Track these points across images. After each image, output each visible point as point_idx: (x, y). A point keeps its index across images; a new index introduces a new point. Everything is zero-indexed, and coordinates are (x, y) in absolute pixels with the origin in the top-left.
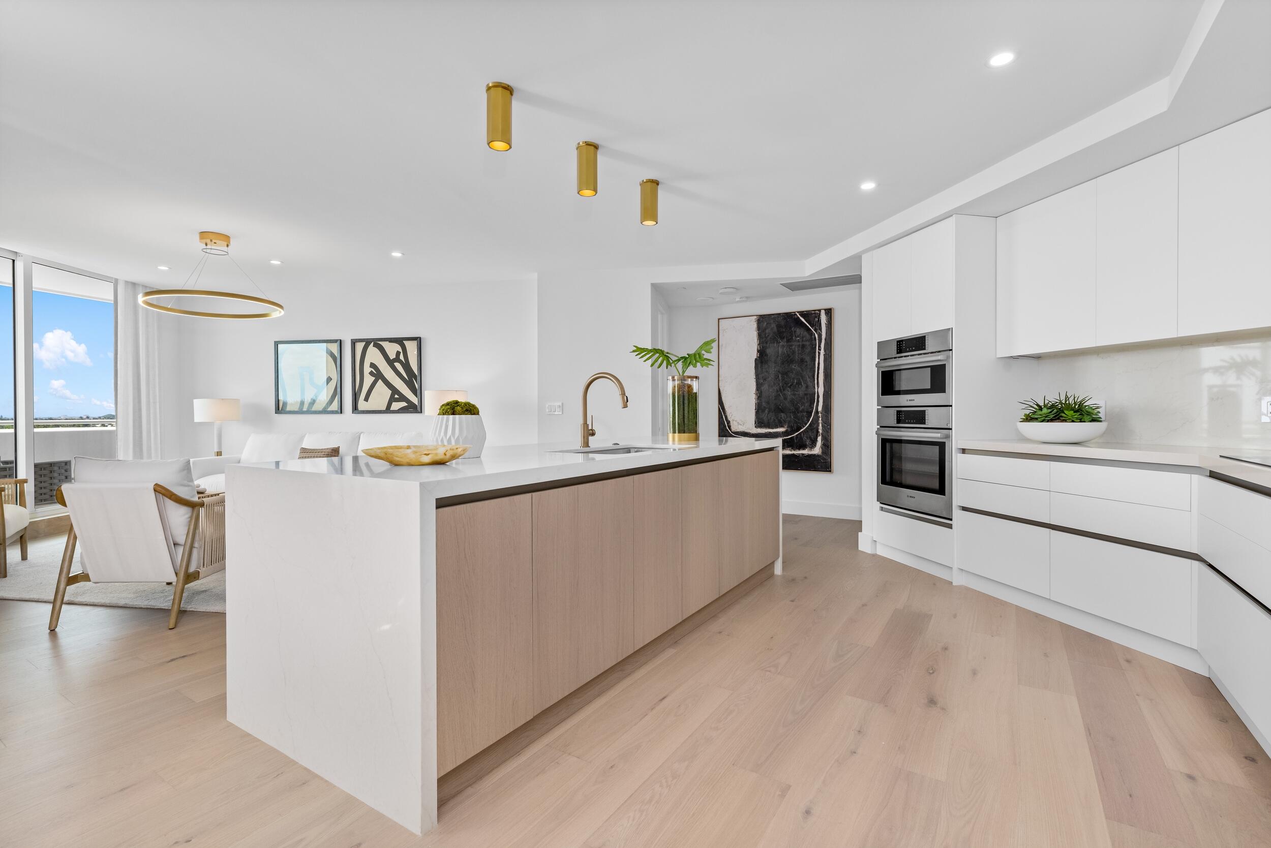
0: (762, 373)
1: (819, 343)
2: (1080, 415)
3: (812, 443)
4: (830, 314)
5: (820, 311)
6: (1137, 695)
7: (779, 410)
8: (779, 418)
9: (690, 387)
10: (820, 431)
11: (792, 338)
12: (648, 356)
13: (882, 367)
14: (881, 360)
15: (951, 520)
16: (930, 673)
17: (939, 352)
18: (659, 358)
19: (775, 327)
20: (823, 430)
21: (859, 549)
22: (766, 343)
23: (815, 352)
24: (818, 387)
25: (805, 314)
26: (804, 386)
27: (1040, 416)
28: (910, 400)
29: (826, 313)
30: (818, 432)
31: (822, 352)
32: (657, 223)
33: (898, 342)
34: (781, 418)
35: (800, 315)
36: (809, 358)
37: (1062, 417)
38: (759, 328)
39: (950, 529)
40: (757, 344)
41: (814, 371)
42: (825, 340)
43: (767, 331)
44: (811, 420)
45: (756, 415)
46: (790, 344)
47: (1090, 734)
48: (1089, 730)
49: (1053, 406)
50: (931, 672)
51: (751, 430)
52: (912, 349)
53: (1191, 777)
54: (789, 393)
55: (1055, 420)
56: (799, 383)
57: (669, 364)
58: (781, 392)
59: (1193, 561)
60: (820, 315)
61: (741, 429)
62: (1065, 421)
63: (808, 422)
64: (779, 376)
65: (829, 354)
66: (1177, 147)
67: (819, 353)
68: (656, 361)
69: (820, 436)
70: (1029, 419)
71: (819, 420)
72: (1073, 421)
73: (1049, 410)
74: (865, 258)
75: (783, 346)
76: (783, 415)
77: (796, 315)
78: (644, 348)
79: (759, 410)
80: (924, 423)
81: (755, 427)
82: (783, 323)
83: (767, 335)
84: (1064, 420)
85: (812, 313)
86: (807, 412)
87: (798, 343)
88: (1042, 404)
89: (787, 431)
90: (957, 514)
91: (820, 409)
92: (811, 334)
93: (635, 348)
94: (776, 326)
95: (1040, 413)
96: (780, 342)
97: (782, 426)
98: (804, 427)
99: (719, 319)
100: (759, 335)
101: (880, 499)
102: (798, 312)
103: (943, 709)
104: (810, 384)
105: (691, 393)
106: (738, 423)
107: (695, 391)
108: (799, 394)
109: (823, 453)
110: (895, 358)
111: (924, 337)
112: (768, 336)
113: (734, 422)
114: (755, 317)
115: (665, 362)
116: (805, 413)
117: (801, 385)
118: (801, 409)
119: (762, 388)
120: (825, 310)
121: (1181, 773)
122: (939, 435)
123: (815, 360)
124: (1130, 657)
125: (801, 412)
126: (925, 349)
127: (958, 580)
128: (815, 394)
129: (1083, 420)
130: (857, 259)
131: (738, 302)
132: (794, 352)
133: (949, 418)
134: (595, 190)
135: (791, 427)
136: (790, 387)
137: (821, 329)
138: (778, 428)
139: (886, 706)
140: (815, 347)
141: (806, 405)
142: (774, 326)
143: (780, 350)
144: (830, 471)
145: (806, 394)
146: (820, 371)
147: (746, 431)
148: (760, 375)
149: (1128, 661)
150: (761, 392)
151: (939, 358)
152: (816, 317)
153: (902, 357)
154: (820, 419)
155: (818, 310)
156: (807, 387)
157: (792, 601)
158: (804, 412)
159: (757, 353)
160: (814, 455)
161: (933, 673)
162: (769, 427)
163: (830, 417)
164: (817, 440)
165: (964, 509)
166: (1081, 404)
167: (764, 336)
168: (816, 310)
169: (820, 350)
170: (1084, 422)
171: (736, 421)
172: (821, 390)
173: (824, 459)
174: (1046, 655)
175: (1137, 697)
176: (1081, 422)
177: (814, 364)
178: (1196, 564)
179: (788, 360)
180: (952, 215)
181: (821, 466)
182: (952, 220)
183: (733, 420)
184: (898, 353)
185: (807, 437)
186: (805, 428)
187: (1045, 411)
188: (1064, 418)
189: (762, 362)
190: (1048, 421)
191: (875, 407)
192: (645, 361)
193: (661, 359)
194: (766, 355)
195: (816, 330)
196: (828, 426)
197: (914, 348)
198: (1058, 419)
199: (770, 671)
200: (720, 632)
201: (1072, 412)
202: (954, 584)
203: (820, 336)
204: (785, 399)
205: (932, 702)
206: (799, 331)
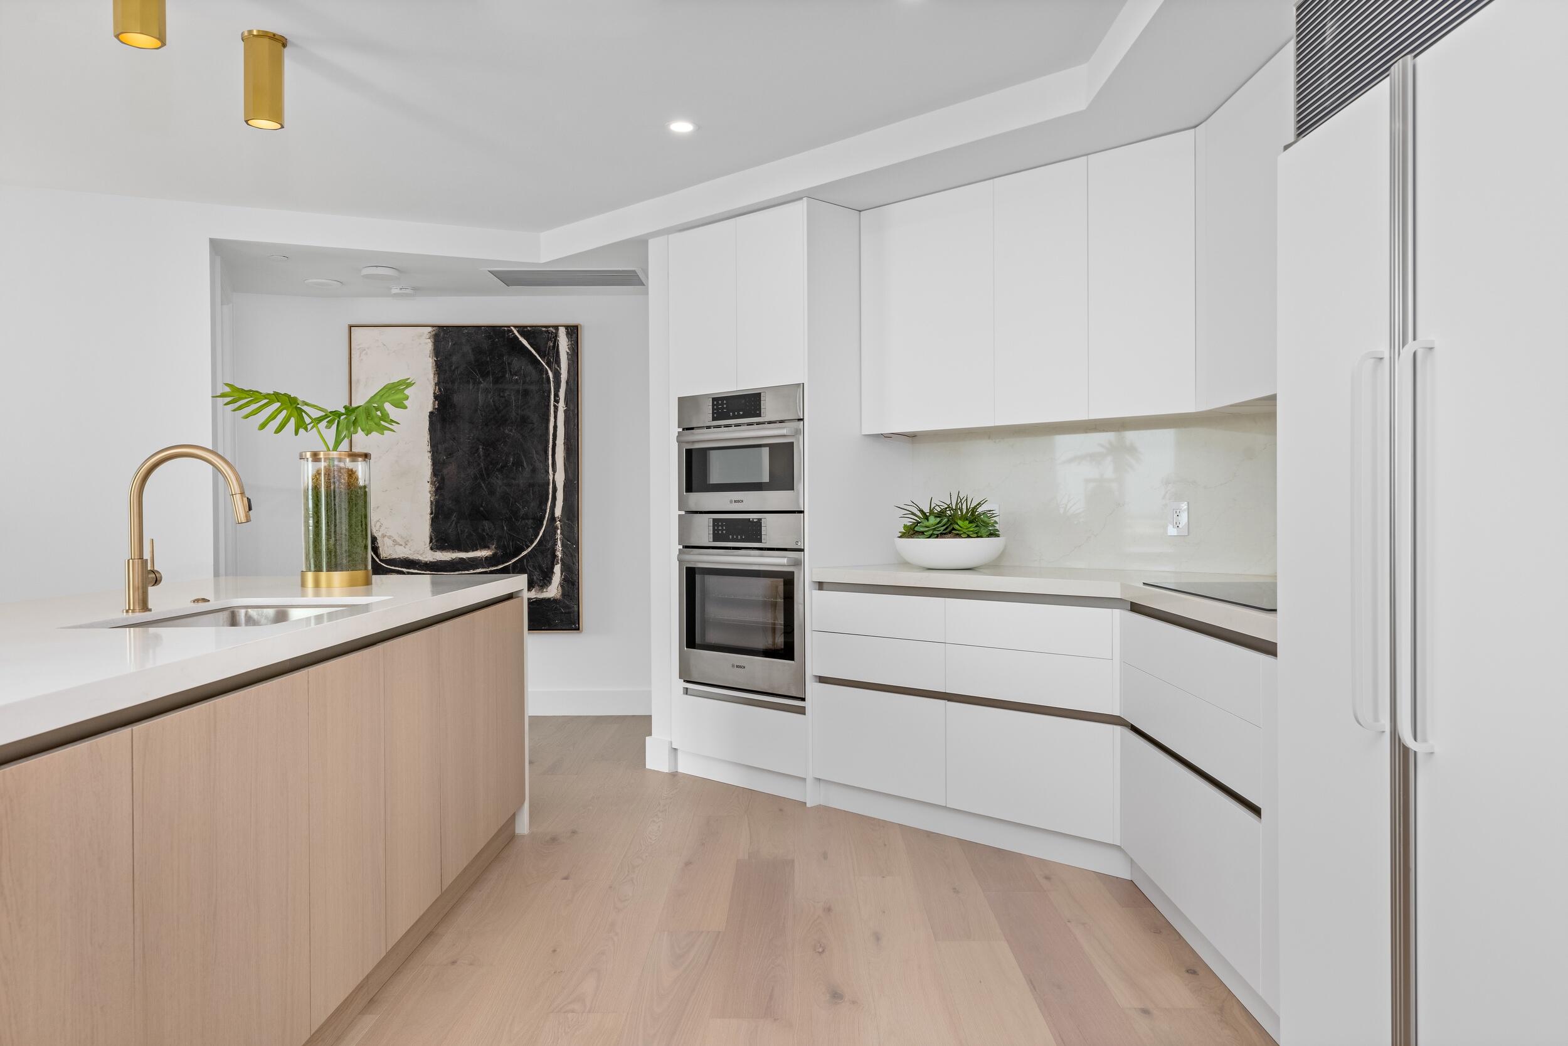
0: (444, 442)
1: (554, 389)
2: (976, 526)
3: (544, 578)
4: (575, 335)
5: (556, 327)
6: (1069, 922)
7: (478, 514)
8: (480, 530)
9: (351, 473)
10: (559, 554)
11: (503, 376)
12: (254, 406)
13: (688, 442)
14: (683, 429)
15: (803, 699)
16: (819, 952)
17: (781, 422)
18: (278, 411)
19: (470, 351)
20: (563, 552)
21: (648, 766)
22: (453, 382)
23: (548, 406)
24: (554, 471)
25: (530, 332)
26: (528, 469)
27: (927, 529)
28: (735, 502)
29: (568, 334)
30: (554, 556)
31: (562, 406)
32: (282, 127)
33: (714, 399)
34: (483, 530)
35: (518, 331)
36: (537, 415)
37: (953, 529)
38: (437, 351)
39: (803, 716)
40: (433, 383)
41: (548, 441)
42: (567, 383)
43: (454, 359)
44: (541, 534)
45: (432, 525)
46: (500, 386)
47: (1034, 987)
48: (1031, 981)
49: (941, 514)
50: (820, 950)
51: (421, 555)
52: (738, 413)
53: (1145, 1012)
54: (500, 482)
55: (945, 534)
56: (518, 464)
57: (301, 425)
58: (484, 480)
59: (1115, 727)
60: (556, 335)
61: (400, 553)
62: (958, 536)
63: (536, 538)
64: (478, 449)
65: (573, 411)
66: (1086, 157)
67: (556, 408)
68: (272, 417)
69: (558, 563)
70: (912, 532)
71: (555, 533)
72: (969, 536)
73: (938, 519)
74: (652, 243)
75: (486, 391)
76: (486, 523)
77: (511, 331)
78: (251, 391)
79: (439, 514)
80: (760, 541)
81: (431, 549)
82: (485, 346)
83: (453, 368)
84: (958, 534)
85: (542, 331)
86: (533, 519)
87: (516, 387)
88: (927, 510)
89: (494, 555)
90: (813, 689)
91: (558, 512)
92: (542, 371)
93: (227, 389)
94: (473, 350)
95: (926, 523)
96: (480, 383)
97: (485, 547)
98: (528, 547)
99: (351, 327)
100: (436, 364)
101: (686, 675)
102: (515, 327)
103: (854, 1002)
104: (539, 465)
105: (355, 487)
106: (394, 541)
107: (361, 483)
108: (518, 485)
109: (563, 595)
110: (708, 427)
111: (759, 395)
112: (457, 368)
113: (386, 539)
114: (430, 329)
115: (293, 420)
116: (531, 521)
117: (522, 466)
118: (522, 512)
119: (445, 471)
120: (567, 327)
121: (1135, 1009)
122: (785, 561)
123: (548, 421)
124: (1049, 871)
125: (523, 518)
126: (759, 415)
127: (812, 797)
128: (549, 484)
129: (979, 534)
130: (640, 244)
131: (396, 295)
132: (507, 404)
133: (800, 533)
134: (163, 40)
135: (504, 548)
136: (500, 470)
137: (558, 362)
138: (477, 550)
139: (775, 1020)
140: (549, 396)
141: (532, 504)
142: (467, 349)
143: (481, 397)
144: (578, 629)
145: (531, 485)
146: (557, 442)
147: (411, 557)
148: (439, 446)
149: (1047, 878)
150: (443, 479)
151: (784, 432)
152: (549, 339)
153: (719, 427)
154: (559, 531)
155: (553, 327)
156: (534, 470)
157: (566, 878)
158: (528, 519)
159: (434, 402)
160: (549, 600)
161: (823, 951)
162: (460, 550)
163: (576, 529)
164: (553, 572)
165: (822, 680)
166: (975, 509)
167: (447, 368)
168: (549, 327)
169: (557, 401)
170: (981, 537)
171: (390, 537)
172: (560, 478)
173: (568, 607)
174: (955, 890)
175: (1069, 924)
176: (978, 537)
177: (547, 428)
178: (1118, 728)
179: (496, 417)
180: (801, 198)
181: (562, 621)
182: (801, 206)
183: (384, 536)
184: (714, 419)
185: (534, 567)
186: (530, 549)
187: (933, 520)
188: (957, 532)
189: (443, 420)
190: (937, 537)
191: (675, 513)
192: (246, 417)
193: (284, 413)
194: (453, 406)
195: (548, 364)
196: (573, 544)
197: (741, 413)
198: (950, 532)
199: (573, 1011)
200: (454, 963)
201: (967, 522)
202: (808, 805)
203: (557, 375)
204: (492, 492)
205: (836, 996)
206: (517, 363)
